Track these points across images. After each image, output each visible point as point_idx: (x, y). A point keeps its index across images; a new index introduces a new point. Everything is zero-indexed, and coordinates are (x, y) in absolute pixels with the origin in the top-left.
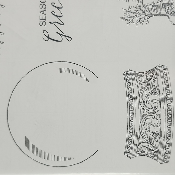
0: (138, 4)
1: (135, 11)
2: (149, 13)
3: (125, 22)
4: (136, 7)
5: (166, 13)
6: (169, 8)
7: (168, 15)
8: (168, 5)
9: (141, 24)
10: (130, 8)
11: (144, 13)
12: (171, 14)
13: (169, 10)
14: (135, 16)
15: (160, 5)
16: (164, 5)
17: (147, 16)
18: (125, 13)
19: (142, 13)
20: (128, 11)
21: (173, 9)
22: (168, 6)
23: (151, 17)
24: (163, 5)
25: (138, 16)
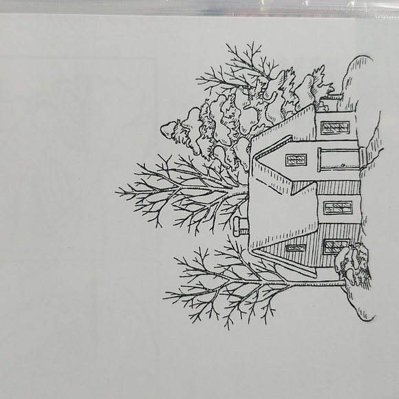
0: (233, 239)
1: (222, 269)
2: (275, 277)
3: (182, 311)
4: (224, 251)
5: (336, 277)
6: (349, 256)
7: (345, 285)
8: (344, 244)
9: (245, 317)
10: (202, 255)
11: (254, 277)
12: (357, 280)
13: (349, 265)
14: (222, 287)
15: (314, 244)
16: (329, 244)
17: (267, 288)
18: (185, 274)
19: (247, 277)
20: (195, 269)
21: (363, 262)
22: (345, 250)
23: (280, 290)
24: (324, 245)
25: (230, 287)
